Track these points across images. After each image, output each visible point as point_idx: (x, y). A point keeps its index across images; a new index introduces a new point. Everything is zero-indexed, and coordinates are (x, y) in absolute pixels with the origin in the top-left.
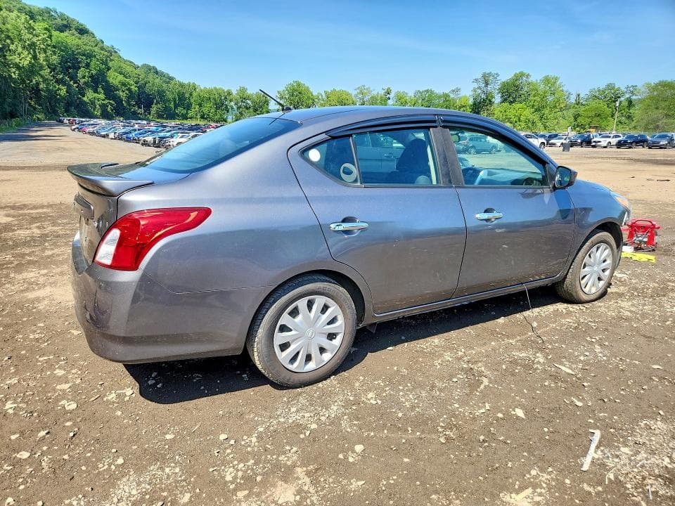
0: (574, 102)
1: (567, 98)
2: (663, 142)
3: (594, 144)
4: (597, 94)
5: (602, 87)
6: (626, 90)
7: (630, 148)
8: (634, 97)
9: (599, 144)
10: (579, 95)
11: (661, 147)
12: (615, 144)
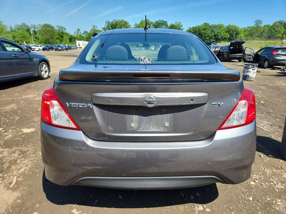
0: (10, 30)
1: (6, 28)
2: (60, 48)
3: (33, 49)
4: (19, 27)
5: (20, 24)
6: (31, 26)
7: (48, 51)
8: (35, 30)
9: (35, 49)
10: (11, 27)
11: (59, 50)
12: (42, 49)
